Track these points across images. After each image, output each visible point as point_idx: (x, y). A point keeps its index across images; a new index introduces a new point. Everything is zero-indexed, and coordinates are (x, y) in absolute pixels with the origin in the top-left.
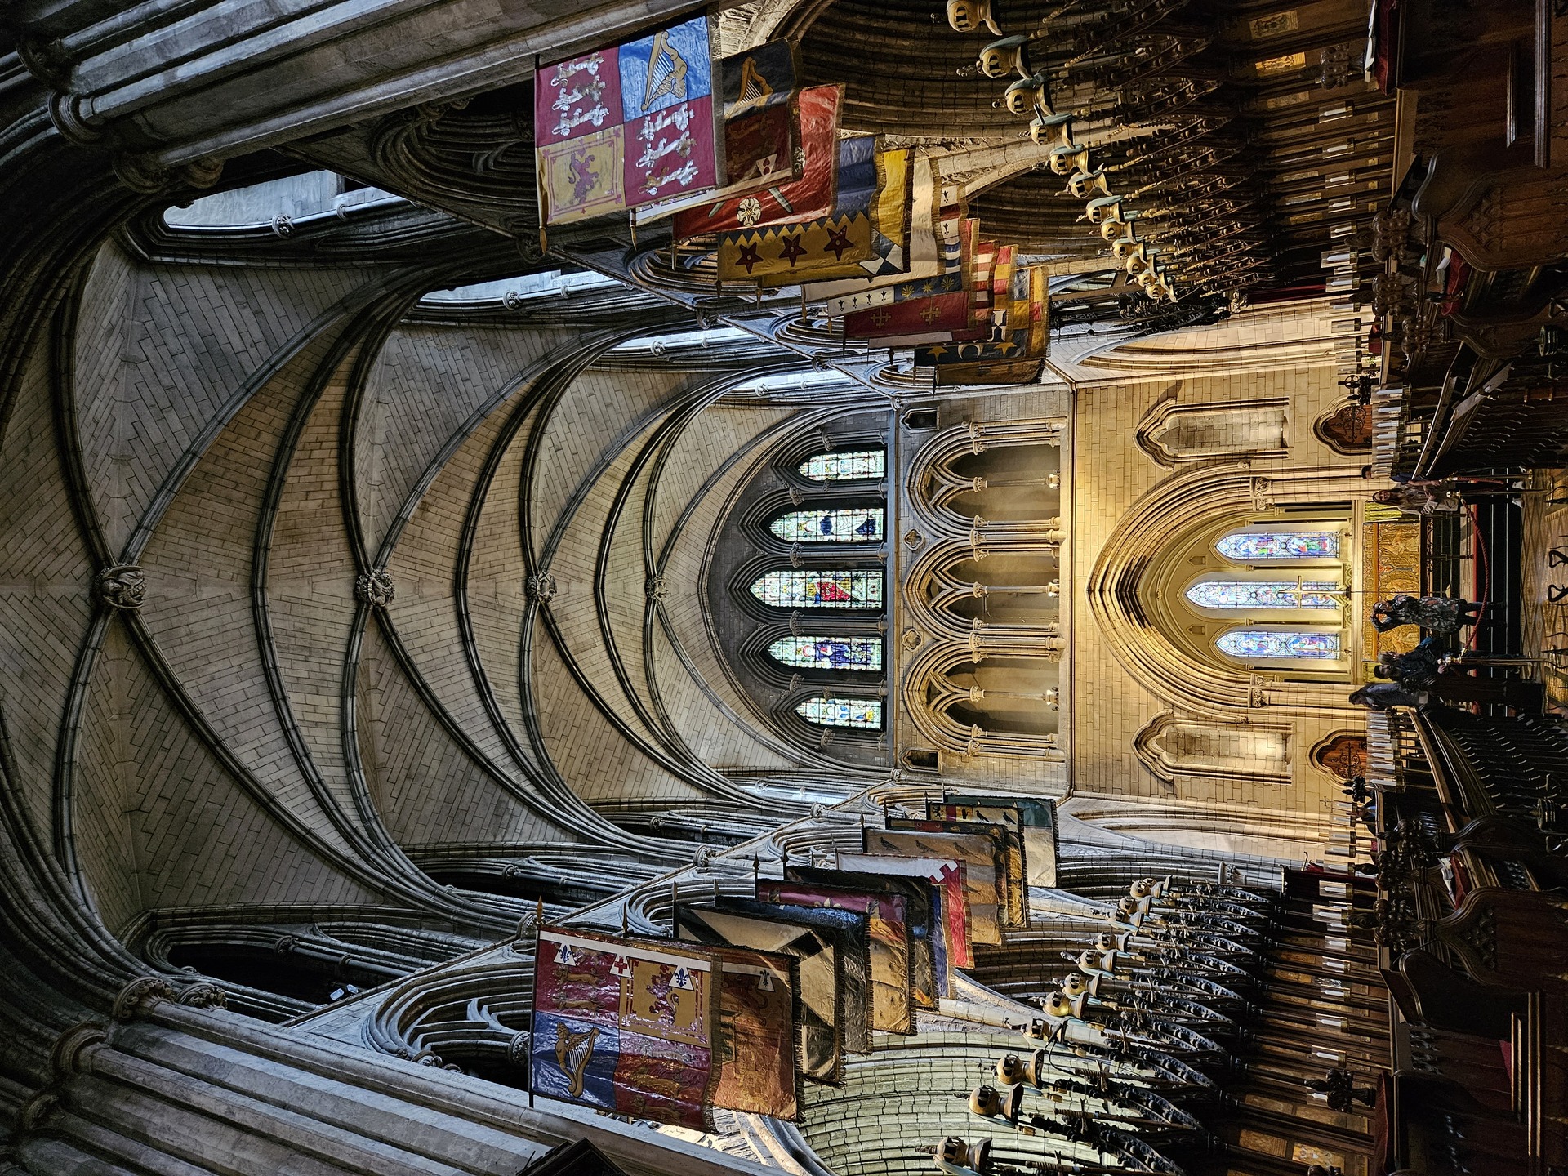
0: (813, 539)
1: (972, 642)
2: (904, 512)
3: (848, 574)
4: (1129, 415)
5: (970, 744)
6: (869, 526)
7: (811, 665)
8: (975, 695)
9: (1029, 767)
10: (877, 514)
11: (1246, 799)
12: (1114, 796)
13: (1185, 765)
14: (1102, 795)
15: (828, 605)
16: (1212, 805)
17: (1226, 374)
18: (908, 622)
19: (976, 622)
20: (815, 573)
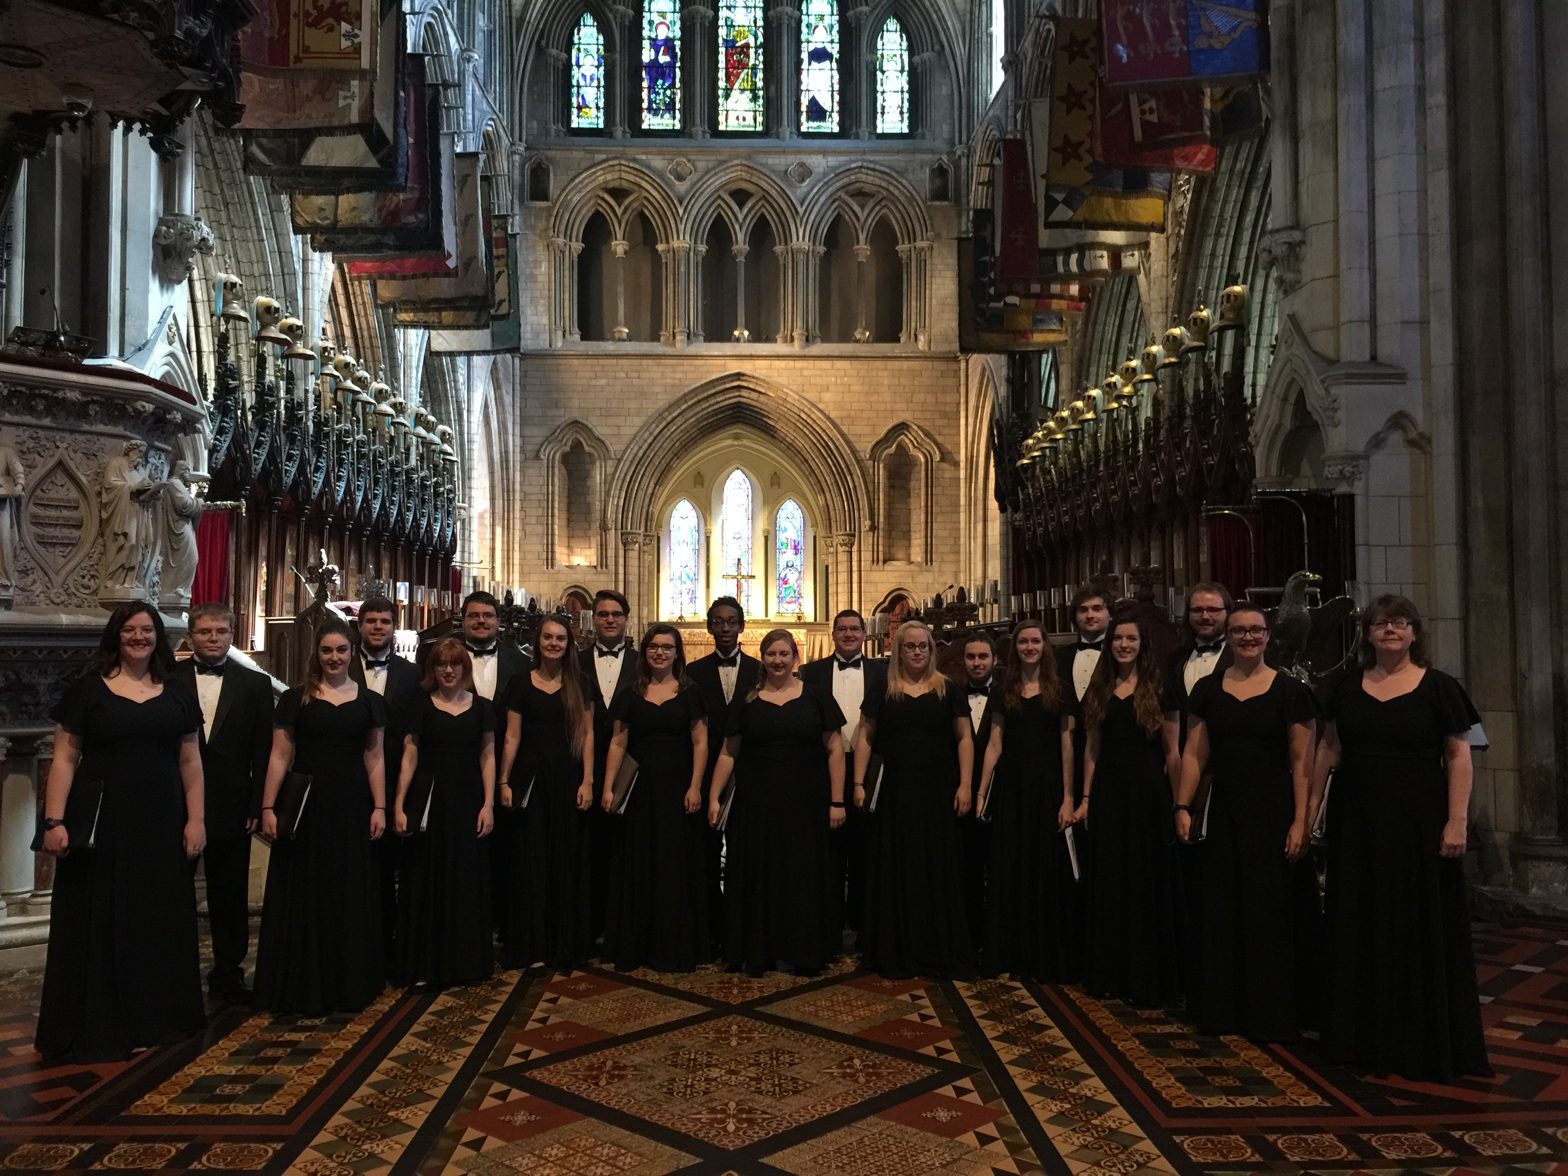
0: (804, 37)
1: (681, 242)
2: (832, 161)
3: (760, 84)
4: (928, 415)
5: (561, 240)
6: (817, 112)
7: (645, 33)
8: (619, 246)
9: (541, 309)
10: (832, 125)
11: (528, 528)
12: (518, 400)
13: (556, 471)
14: (518, 387)
15: (722, 58)
16: (518, 496)
17: (962, 509)
18: (701, 165)
19: (703, 248)
20: (761, 39)
